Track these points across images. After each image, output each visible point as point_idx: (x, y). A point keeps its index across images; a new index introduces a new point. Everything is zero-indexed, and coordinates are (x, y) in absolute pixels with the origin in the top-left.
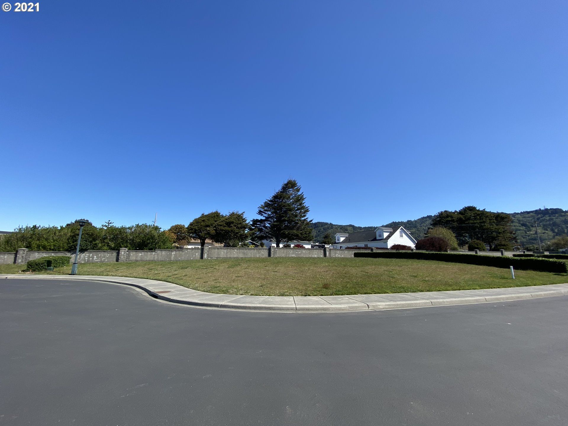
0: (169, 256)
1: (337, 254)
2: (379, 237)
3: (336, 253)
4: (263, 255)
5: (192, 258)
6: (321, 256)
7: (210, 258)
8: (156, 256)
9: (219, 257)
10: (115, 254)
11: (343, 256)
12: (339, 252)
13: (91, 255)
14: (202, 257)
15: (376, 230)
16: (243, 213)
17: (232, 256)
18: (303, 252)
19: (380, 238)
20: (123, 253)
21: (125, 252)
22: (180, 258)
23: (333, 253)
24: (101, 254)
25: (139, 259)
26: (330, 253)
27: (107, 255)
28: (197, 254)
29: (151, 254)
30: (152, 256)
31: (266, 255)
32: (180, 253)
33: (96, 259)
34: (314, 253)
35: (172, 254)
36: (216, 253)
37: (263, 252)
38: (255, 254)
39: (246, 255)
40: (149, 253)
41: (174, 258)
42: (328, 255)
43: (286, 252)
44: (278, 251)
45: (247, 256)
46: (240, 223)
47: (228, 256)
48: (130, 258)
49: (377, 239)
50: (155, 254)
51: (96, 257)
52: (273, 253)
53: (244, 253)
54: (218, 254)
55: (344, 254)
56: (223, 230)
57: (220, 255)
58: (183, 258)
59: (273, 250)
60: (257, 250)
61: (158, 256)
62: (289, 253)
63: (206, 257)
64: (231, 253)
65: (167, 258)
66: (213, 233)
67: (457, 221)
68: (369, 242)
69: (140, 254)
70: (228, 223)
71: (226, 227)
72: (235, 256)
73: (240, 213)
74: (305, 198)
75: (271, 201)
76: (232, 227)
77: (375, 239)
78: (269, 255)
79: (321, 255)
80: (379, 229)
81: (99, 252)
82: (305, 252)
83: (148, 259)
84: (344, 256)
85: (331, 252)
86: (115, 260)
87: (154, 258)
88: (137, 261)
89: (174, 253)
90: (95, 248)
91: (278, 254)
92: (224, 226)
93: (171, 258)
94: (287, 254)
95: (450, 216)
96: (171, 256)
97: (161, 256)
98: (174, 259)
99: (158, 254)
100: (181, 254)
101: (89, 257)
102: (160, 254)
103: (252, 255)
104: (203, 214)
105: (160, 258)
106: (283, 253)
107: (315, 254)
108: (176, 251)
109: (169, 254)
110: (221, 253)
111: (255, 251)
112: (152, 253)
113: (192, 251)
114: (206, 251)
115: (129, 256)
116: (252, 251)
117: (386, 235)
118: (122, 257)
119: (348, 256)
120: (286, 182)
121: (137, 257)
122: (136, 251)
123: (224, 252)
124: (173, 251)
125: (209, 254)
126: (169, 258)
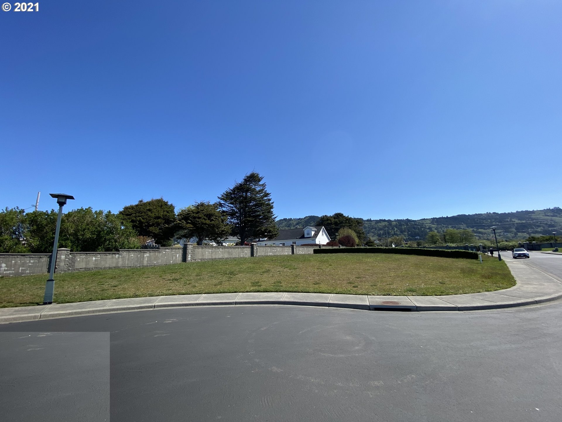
0: (140, 259)
4: (246, 254)
5: (171, 262)
7: (194, 260)
8: (120, 260)
9: (203, 259)
10: (45, 260)
12: (301, 249)
14: (184, 260)
15: (304, 229)
17: (217, 257)
19: (308, 236)
20: (63, 257)
21: (67, 255)
22: (155, 262)
24: (15, 260)
25: (91, 265)
28: (178, 255)
29: (113, 258)
30: (114, 260)
31: (249, 254)
32: (155, 254)
33: (4, 270)
35: (144, 256)
36: (200, 254)
37: (246, 251)
38: (239, 253)
39: (231, 255)
40: (109, 256)
41: (147, 262)
42: (295, 252)
43: (265, 250)
44: (259, 250)
45: (231, 257)
48: (76, 264)
49: (305, 237)
50: (119, 257)
51: (6, 266)
52: (255, 252)
53: (229, 253)
55: (304, 251)
57: (205, 256)
58: (160, 261)
59: (256, 248)
60: (241, 248)
61: (123, 260)
63: (190, 259)
64: (216, 253)
65: (138, 262)
67: (334, 224)
68: (297, 239)
69: (94, 259)
72: (220, 257)
77: (303, 237)
78: (252, 254)
81: (11, 256)
83: (107, 265)
86: (45, 270)
87: (118, 262)
88: (88, 269)
89: (147, 255)
91: (259, 253)
93: (143, 262)
95: (329, 220)
96: (143, 259)
97: (128, 259)
98: (147, 264)
99: (123, 258)
100: (157, 255)
102: (127, 258)
103: (236, 254)
105: (127, 263)
106: (263, 251)
108: (150, 252)
109: (140, 256)
110: (205, 253)
112: (114, 255)
113: (171, 252)
114: (190, 251)
115: (74, 263)
116: (236, 250)
117: (312, 233)
118: (62, 264)
121: (87, 263)
122: (86, 253)
123: (209, 252)
124: (145, 251)
125: (193, 255)
126: (140, 262)
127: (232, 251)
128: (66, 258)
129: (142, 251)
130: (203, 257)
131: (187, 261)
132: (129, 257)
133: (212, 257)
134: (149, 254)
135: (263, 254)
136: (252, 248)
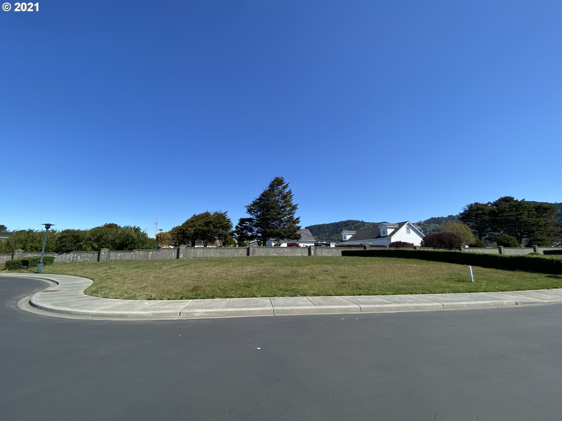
0: (146, 256)
1: (324, 253)
2: (383, 234)
3: (322, 252)
4: (241, 254)
5: (168, 258)
7: (186, 257)
8: (134, 256)
9: (195, 257)
10: (96, 254)
11: (330, 254)
12: (326, 250)
13: (75, 255)
14: (178, 257)
15: (379, 226)
16: (225, 213)
17: (208, 256)
20: (103, 253)
21: (105, 252)
22: (156, 258)
23: (319, 251)
24: (84, 255)
25: (118, 258)
26: (315, 252)
27: (90, 255)
28: (173, 254)
29: (129, 254)
30: (130, 255)
31: (245, 254)
32: (156, 253)
33: (79, 259)
35: (149, 254)
36: (192, 253)
37: (241, 251)
38: (233, 253)
39: (224, 254)
40: (128, 253)
41: (151, 257)
42: (313, 253)
43: (266, 251)
44: (257, 250)
45: (224, 256)
46: (220, 223)
47: (205, 256)
48: (110, 257)
49: (381, 236)
50: (133, 254)
51: (80, 258)
52: (251, 252)
53: (221, 253)
54: (195, 254)
55: (332, 252)
56: (200, 230)
58: (160, 257)
59: (252, 249)
60: (235, 249)
61: (135, 256)
63: (182, 257)
65: (145, 258)
66: (192, 233)
68: (374, 239)
69: (119, 255)
70: (207, 222)
71: (204, 226)
72: (212, 256)
73: (223, 212)
74: (292, 195)
75: (258, 199)
76: (210, 226)
77: (379, 237)
78: (248, 254)
80: (382, 225)
81: (82, 253)
82: (287, 251)
83: (126, 259)
85: (317, 250)
86: (96, 260)
87: (132, 257)
88: (116, 260)
89: (151, 253)
90: (80, 249)
91: (257, 253)
92: (203, 226)
93: (148, 257)
94: (267, 253)
95: (480, 209)
96: (148, 256)
97: (139, 256)
98: (151, 259)
99: (135, 254)
100: (158, 254)
101: (73, 257)
102: (138, 254)
103: (230, 254)
104: (194, 215)
105: (138, 258)
108: (153, 251)
109: (146, 254)
110: (197, 252)
111: (233, 250)
112: (130, 253)
113: (168, 251)
114: (182, 251)
115: (109, 256)
116: (230, 250)
117: (390, 231)
118: (103, 257)
120: (273, 180)
121: (116, 257)
122: (116, 252)
124: (150, 251)
125: (186, 254)
126: (146, 258)
127: (224, 251)
128: (104, 254)
129: (147, 251)
131: (179, 258)
132: (139, 254)
133: (203, 255)
135: (263, 255)
136: (248, 249)
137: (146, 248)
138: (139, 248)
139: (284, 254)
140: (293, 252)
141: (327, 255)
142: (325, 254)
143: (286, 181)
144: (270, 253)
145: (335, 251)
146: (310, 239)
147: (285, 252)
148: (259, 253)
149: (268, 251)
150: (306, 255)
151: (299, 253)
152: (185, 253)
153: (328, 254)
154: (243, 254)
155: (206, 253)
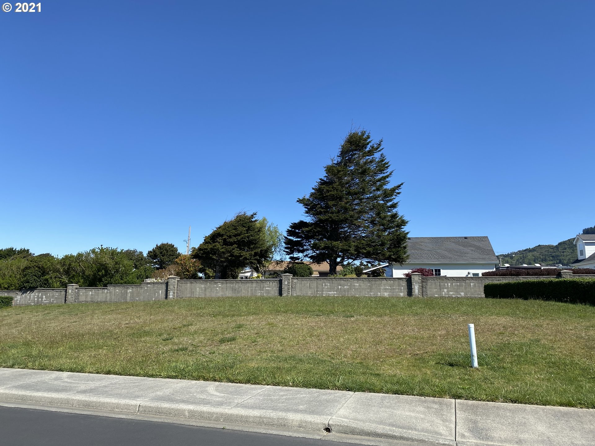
0: (124, 295)
1: (445, 290)
3: (440, 288)
5: (153, 299)
6: (402, 294)
7: (179, 298)
8: (108, 295)
10: (63, 293)
11: (462, 294)
12: (452, 284)
13: (40, 294)
14: (167, 297)
17: (214, 295)
18: (354, 286)
20: (70, 291)
21: (72, 290)
22: (137, 299)
23: (433, 286)
24: (50, 293)
25: (89, 299)
26: (423, 288)
27: (56, 294)
28: (160, 291)
29: (103, 293)
30: (104, 295)
31: (275, 293)
32: (137, 290)
33: (45, 301)
34: (382, 288)
35: (127, 292)
36: (188, 290)
37: (268, 287)
38: (253, 291)
39: (238, 292)
40: (100, 291)
41: (130, 298)
42: (417, 291)
43: (315, 286)
44: (298, 285)
47: (208, 295)
48: (80, 297)
50: (107, 292)
51: (45, 298)
53: (234, 290)
54: (192, 293)
55: (466, 288)
57: (194, 293)
58: (142, 298)
59: (286, 283)
61: (110, 295)
62: (323, 288)
63: (172, 297)
64: (211, 289)
65: (122, 298)
69: (90, 293)
72: (220, 294)
78: (280, 294)
79: (401, 292)
81: (47, 291)
82: (360, 286)
83: (99, 300)
84: (466, 294)
85: (429, 284)
86: (63, 301)
87: (106, 297)
88: (87, 302)
89: (129, 291)
90: (47, 285)
91: (298, 290)
93: (126, 297)
94: (317, 291)
96: (127, 295)
97: (114, 295)
98: (130, 300)
99: (110, 293)
100: (139, 291)
101: (38, 297)
102: (113, 293)
103: (248, 292)
105: (113, 298)
106: (310, 288)
107: (386, 289)
108: (132, 288)
109: (124, 291)
110: (196, 289)
112: (104, 290)
113: (153, 287)
114: (172, 287)
115: (79, 296)
118: (70, 297)
119: (478, 294)
121: (86, 296)
122: (86, 288)
123: (202, 288)
124: (128, 287)
125: (178, 292)
126: (124, 298)
127: (239, 287)
128: (72, 292)
129: (125, 287)
130: (192, 295)
131: (168, 299)
132: (115, 292)
133: (205, 294)
134: (132, 290)
135: (309, 293)
136: (281, 282)
137: (125, 283)
138: (116, 284)
139: (353, 293)
140: (371, 288)
141: (453, 294)
142: (447, 291)
143: (374, 141)
144: (323, 291)
145: (475, 286)
146: (484, 259)
147: (354, 288)
148: (301, 290)
149: (319, 286)
150: (403, 294)
151: (386, 290)
152: (177, 290)
153: (457, 292)
154: (272, 292)
155: (210, 290)
